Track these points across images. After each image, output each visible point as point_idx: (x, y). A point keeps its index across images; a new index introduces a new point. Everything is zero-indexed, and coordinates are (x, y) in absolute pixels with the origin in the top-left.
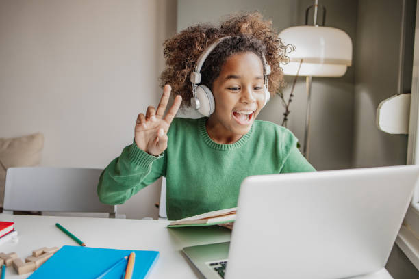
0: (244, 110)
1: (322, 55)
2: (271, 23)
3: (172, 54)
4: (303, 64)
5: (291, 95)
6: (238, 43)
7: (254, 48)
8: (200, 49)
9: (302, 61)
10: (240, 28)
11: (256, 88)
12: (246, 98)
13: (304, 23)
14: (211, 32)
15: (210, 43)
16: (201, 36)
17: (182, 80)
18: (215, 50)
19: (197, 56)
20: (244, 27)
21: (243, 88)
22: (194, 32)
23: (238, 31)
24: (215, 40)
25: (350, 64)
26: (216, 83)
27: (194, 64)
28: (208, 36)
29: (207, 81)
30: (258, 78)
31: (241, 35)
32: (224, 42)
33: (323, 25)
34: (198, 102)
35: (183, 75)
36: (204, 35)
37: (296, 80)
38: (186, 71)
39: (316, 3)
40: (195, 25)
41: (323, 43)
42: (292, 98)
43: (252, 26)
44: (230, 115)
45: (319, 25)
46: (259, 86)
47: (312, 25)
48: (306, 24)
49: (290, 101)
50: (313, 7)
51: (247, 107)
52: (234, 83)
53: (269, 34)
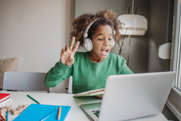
1: (135, 26)
2: (116, 13)
3: (76, 25)
4: (127, 30)
5: (123, 43)
6: (103, 21)
7: (109, 24)
8: (88, 23)
9: (127, 29)
10: (104, 15)
14: (92, 17)
15: (92, 21)
16: (88, 18)
17: (80, 36)
18: (94, 24)
19: (86, 26)
20: (106, 15)
21: (104, 39)
22: (85, 16)
23: (103, 16)
24: (94, 20)
25: (146, 30)
26: (93, 37)
27: (85, 29)
28: (91, 18)
29: (90, 36)
31: (104, 18)
32: (97, 21)
33: (136, 14)
34: (86, 45)
35: (80, 34)
36: (89, 18)
37: (124, 36)
38: (82, 32)
39: (133, 5)
40: (85, 13)
41: (135, 21)
42: (123, 44)
43: (109, 14)
44: (100, 51)
45: (134, 14)
46: (111, 39)
47: (131, 14)
48: (129, 13)
49: (122, 45)
50: (131, 6)
52: (101, 37)
53: (115, 18)
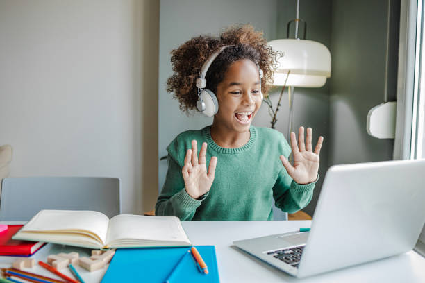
0: (245, 112)
1: (305, 66)
4: (290, 75)
5: (279, 105)
6: (237, 51)
8: (204, 58)
9: (289, 72)
10: (238, 39)
11: (254, 92)
12: (247, 101)
13: (286, 36)
14: (212, 44)
15: (213, 52)
16: (205, 48)
19: (201, 64)
20: (243, 37)
21: (244, 93)
22: (197, 43)
23: (237, 41)
24: (217, 49)
25: (329, 76)
26: (219, 88)
27: (199, 71)
28: (211, 47)
30: (256, 84)
31: (240, 45)
33: (305, 39)
34: (203, 104)
36: (207, 45)
37: (284, 89)
38: (192, 77)
39: (297, 18)
41: (305, 55)
42: (279, 107)
44: (233, 115)
45: (301, 39)
46: (257, 90)
47: (294, 38)
48: (288, 37)
49: (277, 110)
50: (295, 21)
51: (247, 109)
52: (237, 88)
53: (260, 43)
